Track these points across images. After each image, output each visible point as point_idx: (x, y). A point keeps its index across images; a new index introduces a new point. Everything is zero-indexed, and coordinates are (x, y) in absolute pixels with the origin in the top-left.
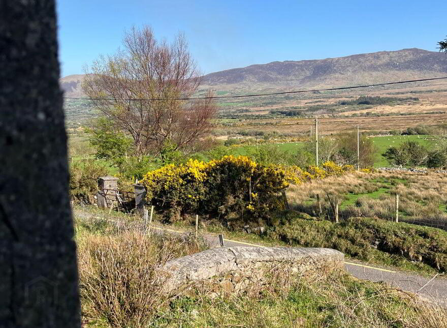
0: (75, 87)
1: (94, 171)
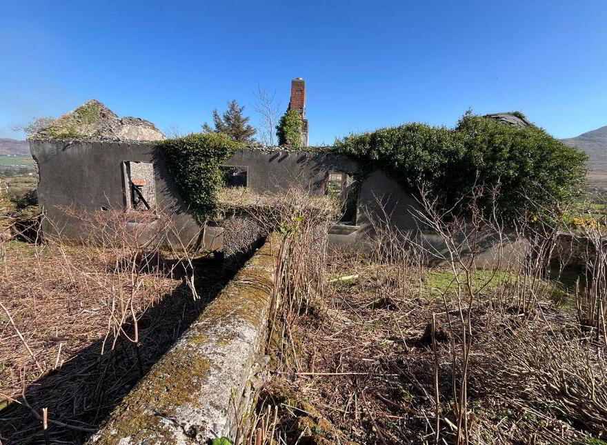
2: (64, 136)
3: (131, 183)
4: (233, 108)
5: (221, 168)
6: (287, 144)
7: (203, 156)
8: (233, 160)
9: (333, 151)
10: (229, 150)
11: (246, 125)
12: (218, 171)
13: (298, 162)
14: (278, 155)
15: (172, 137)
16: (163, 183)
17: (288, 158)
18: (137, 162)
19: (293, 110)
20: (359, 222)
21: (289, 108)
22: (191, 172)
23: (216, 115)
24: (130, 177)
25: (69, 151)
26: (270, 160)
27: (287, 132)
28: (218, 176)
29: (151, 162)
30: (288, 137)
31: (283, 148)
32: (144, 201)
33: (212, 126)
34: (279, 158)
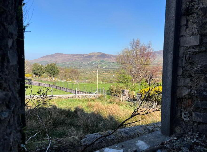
0: (93, 57)
1: (121, 87)
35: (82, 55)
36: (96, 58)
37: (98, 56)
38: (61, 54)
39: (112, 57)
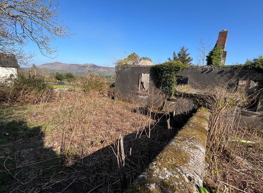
2: (124, 65)
3: (141, 81)
4: (182, 50)
5: (176, 76)
6: (212, 64)
7: (170, 71)
8: (182, 73)
9: (244, 67)
10: (182, 68)
11: (188, 57)
12: (175, 77)
13: (218, 74)
14: (207, 70)
15: (158, 64)
16: (152, 82)
17: (212, 72)
18: (144, 74)
19: (218, 47)
20: (259, 111)
21: (216, 46)
22: (163, 78)
23: (174, 54)
24: (141, 79)
25: (125, 70)
26: (202, 73)
27: (213, 59)
28: (175, 79)
29: (149, 73)
30: (214, 61)
31: (210, 67)
32: (144, 88)
33: (172, 59)
34: (207, 71)
35: (78, 65)
36: (90, 68)
37: (91, 66)
38: (60, 63)
39: (101, 68)
